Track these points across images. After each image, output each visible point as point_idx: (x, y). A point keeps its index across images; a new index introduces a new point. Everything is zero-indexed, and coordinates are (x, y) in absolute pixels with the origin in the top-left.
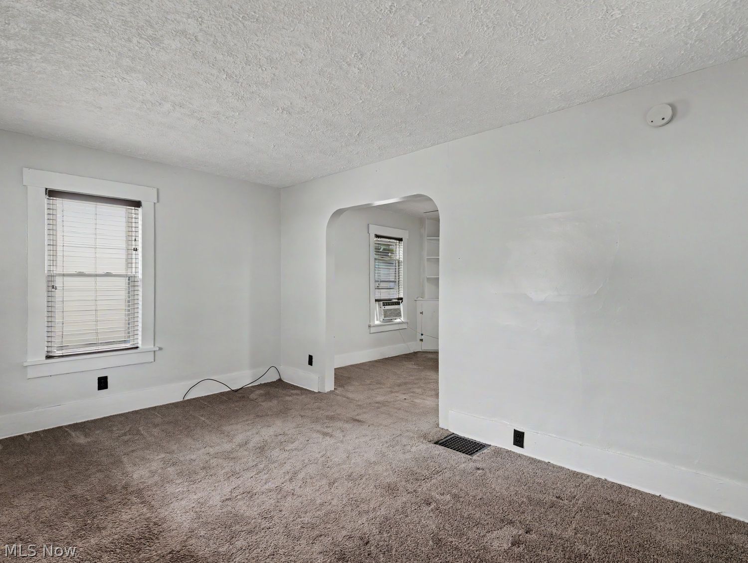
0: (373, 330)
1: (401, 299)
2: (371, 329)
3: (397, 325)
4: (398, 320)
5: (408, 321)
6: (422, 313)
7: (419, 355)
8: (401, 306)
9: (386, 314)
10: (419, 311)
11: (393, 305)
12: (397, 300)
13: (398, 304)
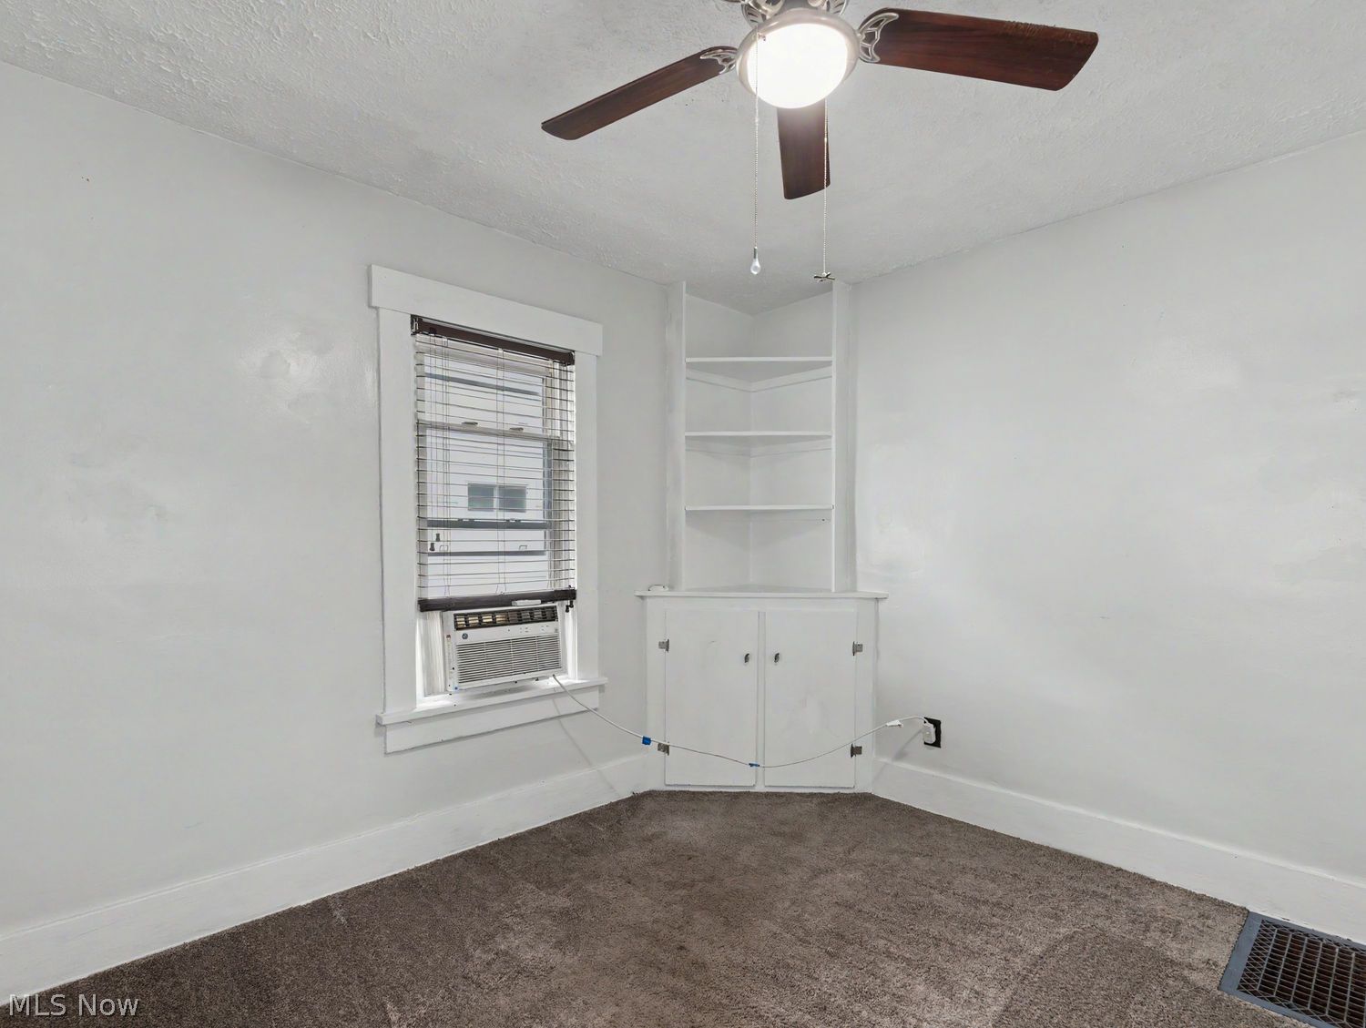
0: (396, 740)
1: (570, 595)
2: (390, 734)
3: (548, 703)
4: (550, 683)
5: (604, 680)
6: (665, 646)
7: (649, 805)
8: (568, 625)
9: (471, 665)
10: (654, 638)
11: (520, 621)
12: (537, 603)
13: (550, 616)
